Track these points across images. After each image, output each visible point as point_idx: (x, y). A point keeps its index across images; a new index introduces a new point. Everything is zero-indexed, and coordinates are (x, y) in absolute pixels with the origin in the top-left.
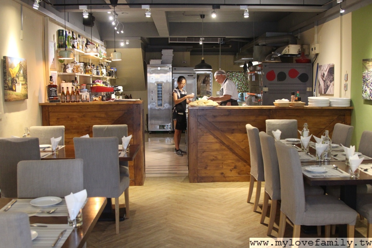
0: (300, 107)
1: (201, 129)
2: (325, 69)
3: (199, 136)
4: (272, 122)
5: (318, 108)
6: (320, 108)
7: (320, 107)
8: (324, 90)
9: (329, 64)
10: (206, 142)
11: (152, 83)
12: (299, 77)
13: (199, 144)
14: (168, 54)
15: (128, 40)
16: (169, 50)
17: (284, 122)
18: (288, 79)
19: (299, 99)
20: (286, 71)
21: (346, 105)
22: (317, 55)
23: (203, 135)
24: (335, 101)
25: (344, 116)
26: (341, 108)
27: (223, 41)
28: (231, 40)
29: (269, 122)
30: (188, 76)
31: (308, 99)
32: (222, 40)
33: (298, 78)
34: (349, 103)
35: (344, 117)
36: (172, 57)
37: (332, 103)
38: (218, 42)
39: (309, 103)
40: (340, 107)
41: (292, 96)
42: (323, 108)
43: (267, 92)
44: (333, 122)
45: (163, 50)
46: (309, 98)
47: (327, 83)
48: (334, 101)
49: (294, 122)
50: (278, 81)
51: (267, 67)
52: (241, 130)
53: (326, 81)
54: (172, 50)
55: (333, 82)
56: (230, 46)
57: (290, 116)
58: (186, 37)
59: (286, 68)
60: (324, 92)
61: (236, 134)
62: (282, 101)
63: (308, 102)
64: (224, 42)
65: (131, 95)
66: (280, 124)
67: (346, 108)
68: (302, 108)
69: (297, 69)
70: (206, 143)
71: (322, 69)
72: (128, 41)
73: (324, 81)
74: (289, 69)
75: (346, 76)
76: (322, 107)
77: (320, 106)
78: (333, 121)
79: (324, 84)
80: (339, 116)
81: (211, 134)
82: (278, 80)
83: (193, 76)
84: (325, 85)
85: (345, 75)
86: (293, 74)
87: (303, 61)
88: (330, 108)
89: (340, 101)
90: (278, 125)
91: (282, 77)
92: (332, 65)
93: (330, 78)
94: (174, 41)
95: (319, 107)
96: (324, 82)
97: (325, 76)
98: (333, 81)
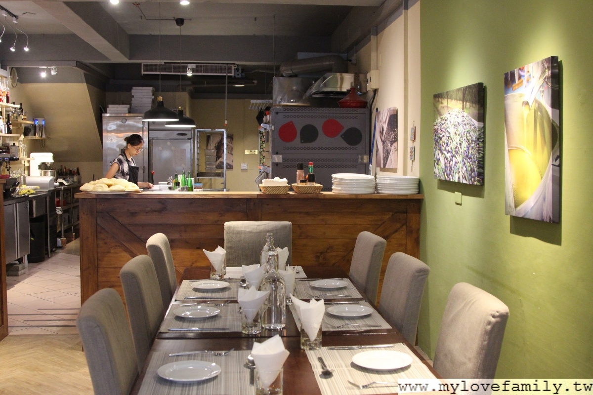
0: (310, 195)
1: (104, 240)
2: (384, 120)
3: (99, 255)
4: (236, 228)
5: (348, 197)
6: (354, 197)
7: (352, 195)
8: (384, 159)
9: (389, 108)
10: (116, 266)
11: (111, 149)
12: (343, 134)
13: (101, 270)
14: (143, 95)
15: (54, 67)
16: (144, 88)
17: (262, 228)
18: (323, 139)
19: (311, 179)
20: (319, 124)
21: (409, 191)
22: (375, 91)
23: (109, 252)
24: (388, 182)
25: (406, 212)
26: (396, 198)
27: (242, 72)
28: (256, 71)
29: (230, 227)
30: (178, 134)
31: (331, 178)
32: (240, 71)
33: (341, 136)
34: (416, 186)
35: (405, 215)
36: (151, 100)
37: (380, 187)
38: (232, 75)
39: (333, 187)
40: (395, 195)
41: (298, 172)
42: (359, 197)
43: (280, 163)
44: (382, 225)
45: (134, 88)
46: (334, 176)
47: (387, 147)
48: (385, 182)
49: (285, 227)
50: (301, 142)
51: (279, 114)
52: (187, 243)
53: (386, 143)
54: (151, 88)
55: (395, 144)
56: (256, 82)
57: (290, 212)
58: (162, 62)
59: (318, 118)
60: (383, 163)
61: (178, 250)
62: (274, 182)
63: (332, 184)
64: (243, 74)
65: (78, 169)
66: (254, 231)
67: (409, 197)
68: (314, 196)
69: (338, 120)
70: (114, 268)
71: (380, 118)
72: (55, 69)
73: (384, 142)
74: (325, 120)
75: (413, 132)
76: (357, 195)
77: (355, 192)
78: (383, 223)
79: (384, 147)
80: (396, 213)
81: (125, 251)
82: (301, 139)
83: (185, 134)
84: (385, 151)
85: (412, 128)
86: (332, 128)
87: (352, 104)
88: (376, 196)
89: (396, 182)
90: (250, 232)
91: (309, 134)
92: (393, 110)
93: (390, 137)
94: (149, 71)
95: (350, 195)
96: (383, 144)
97: (384, 132)
98: (394, 142)
